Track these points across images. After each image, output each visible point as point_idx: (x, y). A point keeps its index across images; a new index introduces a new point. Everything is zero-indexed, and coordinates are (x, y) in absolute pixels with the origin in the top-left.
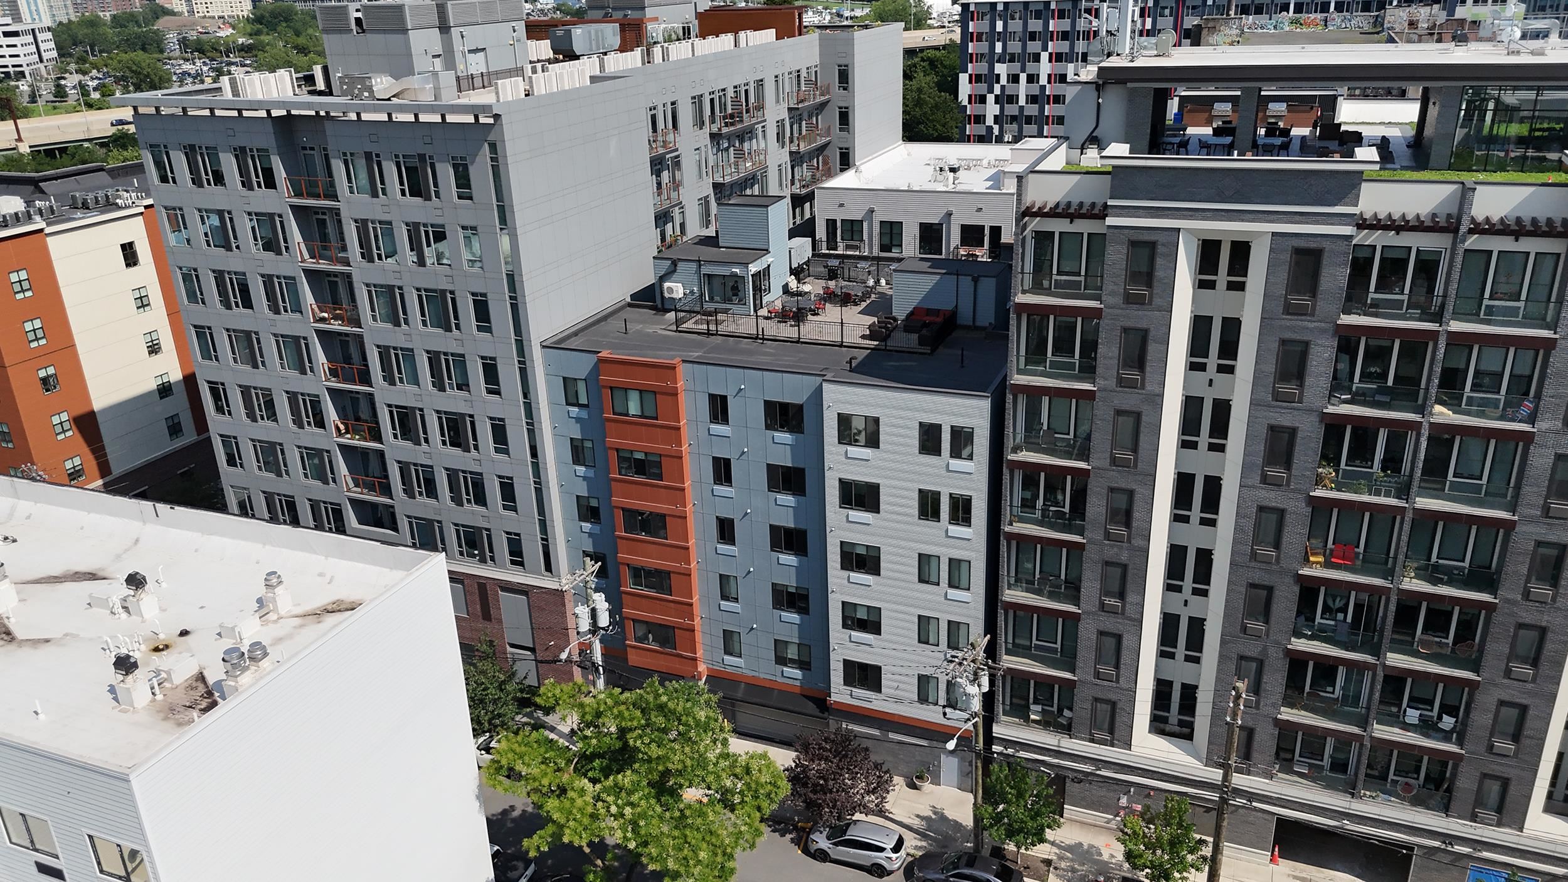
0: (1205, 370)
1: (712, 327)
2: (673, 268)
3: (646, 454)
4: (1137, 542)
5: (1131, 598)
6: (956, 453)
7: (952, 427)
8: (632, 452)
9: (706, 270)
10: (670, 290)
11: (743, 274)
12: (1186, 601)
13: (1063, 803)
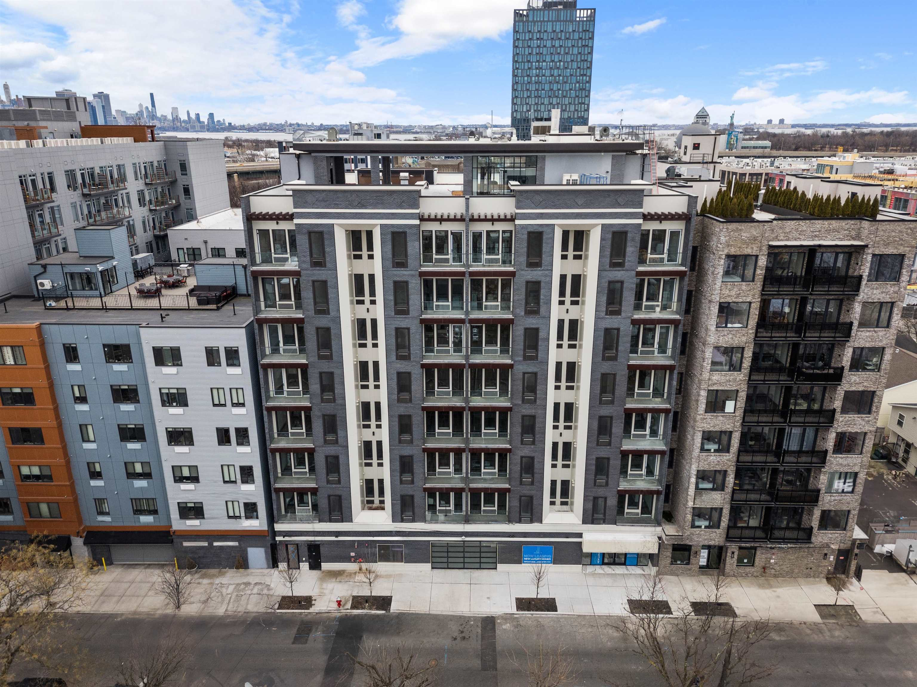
0: (364, 304)
1: (70, 305)
2: (43, 270)
3: (22, 388)
4: (339, 401)
5: (340, 433)
6: (230, 364)
7: (225, 348)
8: (11, 388)
9: (67, 270)
10: (42, 285)
11: (94, 271)
12: (373, 433)
13: (320, 562)
